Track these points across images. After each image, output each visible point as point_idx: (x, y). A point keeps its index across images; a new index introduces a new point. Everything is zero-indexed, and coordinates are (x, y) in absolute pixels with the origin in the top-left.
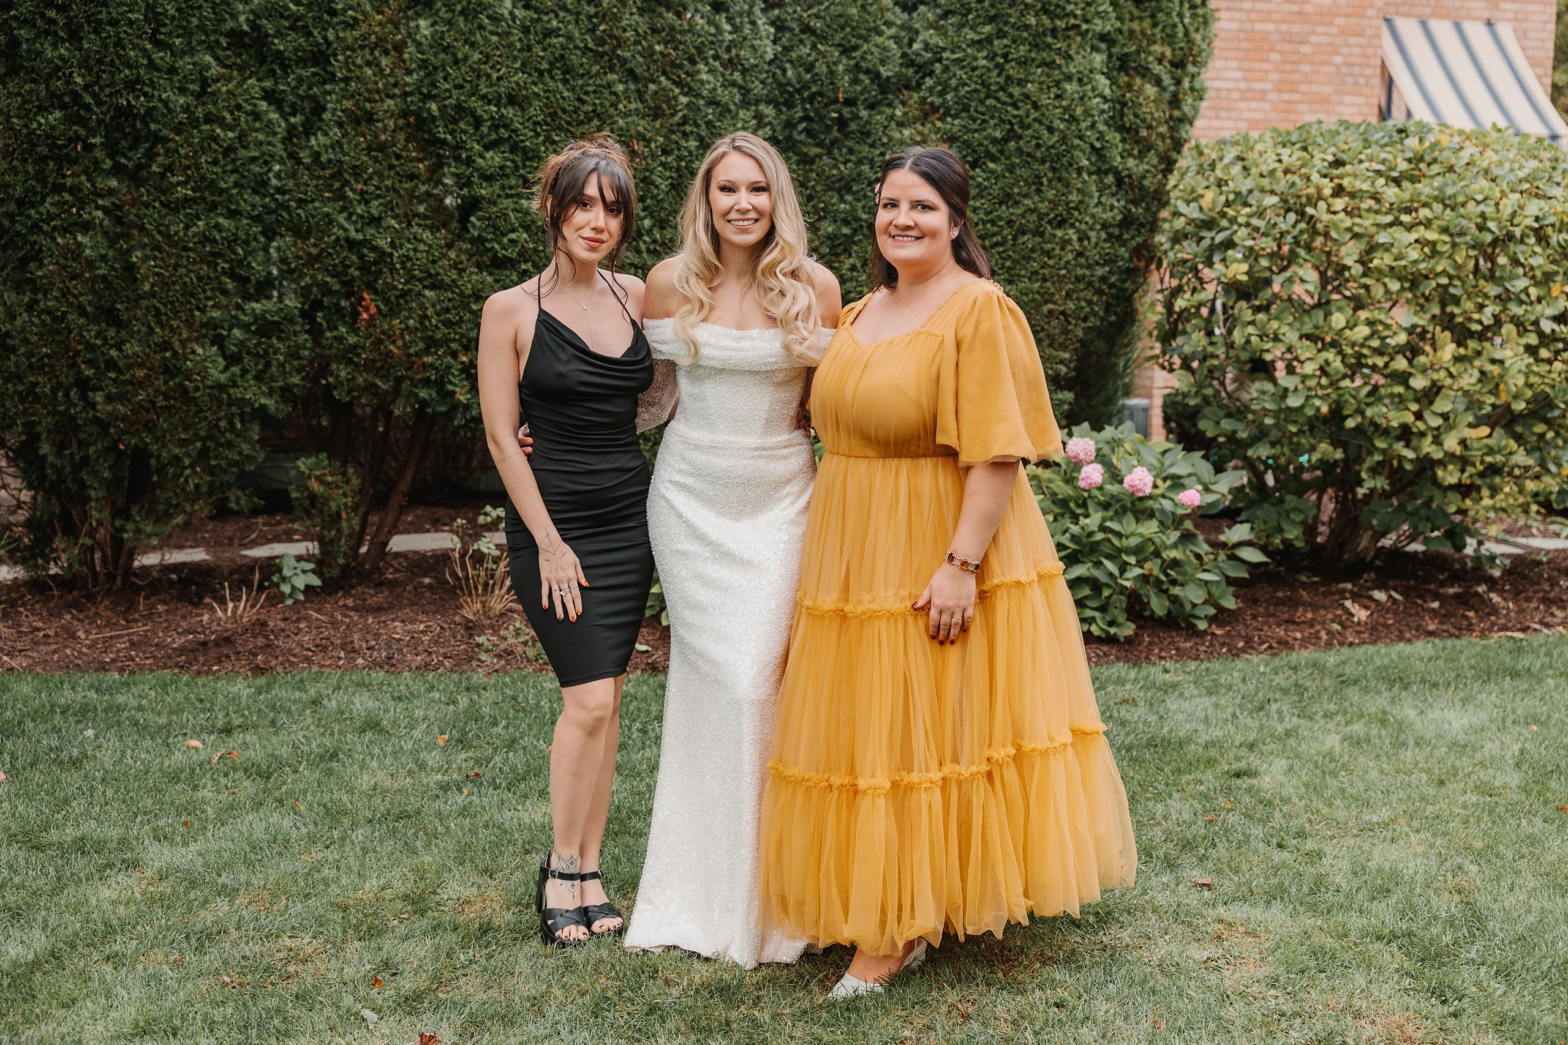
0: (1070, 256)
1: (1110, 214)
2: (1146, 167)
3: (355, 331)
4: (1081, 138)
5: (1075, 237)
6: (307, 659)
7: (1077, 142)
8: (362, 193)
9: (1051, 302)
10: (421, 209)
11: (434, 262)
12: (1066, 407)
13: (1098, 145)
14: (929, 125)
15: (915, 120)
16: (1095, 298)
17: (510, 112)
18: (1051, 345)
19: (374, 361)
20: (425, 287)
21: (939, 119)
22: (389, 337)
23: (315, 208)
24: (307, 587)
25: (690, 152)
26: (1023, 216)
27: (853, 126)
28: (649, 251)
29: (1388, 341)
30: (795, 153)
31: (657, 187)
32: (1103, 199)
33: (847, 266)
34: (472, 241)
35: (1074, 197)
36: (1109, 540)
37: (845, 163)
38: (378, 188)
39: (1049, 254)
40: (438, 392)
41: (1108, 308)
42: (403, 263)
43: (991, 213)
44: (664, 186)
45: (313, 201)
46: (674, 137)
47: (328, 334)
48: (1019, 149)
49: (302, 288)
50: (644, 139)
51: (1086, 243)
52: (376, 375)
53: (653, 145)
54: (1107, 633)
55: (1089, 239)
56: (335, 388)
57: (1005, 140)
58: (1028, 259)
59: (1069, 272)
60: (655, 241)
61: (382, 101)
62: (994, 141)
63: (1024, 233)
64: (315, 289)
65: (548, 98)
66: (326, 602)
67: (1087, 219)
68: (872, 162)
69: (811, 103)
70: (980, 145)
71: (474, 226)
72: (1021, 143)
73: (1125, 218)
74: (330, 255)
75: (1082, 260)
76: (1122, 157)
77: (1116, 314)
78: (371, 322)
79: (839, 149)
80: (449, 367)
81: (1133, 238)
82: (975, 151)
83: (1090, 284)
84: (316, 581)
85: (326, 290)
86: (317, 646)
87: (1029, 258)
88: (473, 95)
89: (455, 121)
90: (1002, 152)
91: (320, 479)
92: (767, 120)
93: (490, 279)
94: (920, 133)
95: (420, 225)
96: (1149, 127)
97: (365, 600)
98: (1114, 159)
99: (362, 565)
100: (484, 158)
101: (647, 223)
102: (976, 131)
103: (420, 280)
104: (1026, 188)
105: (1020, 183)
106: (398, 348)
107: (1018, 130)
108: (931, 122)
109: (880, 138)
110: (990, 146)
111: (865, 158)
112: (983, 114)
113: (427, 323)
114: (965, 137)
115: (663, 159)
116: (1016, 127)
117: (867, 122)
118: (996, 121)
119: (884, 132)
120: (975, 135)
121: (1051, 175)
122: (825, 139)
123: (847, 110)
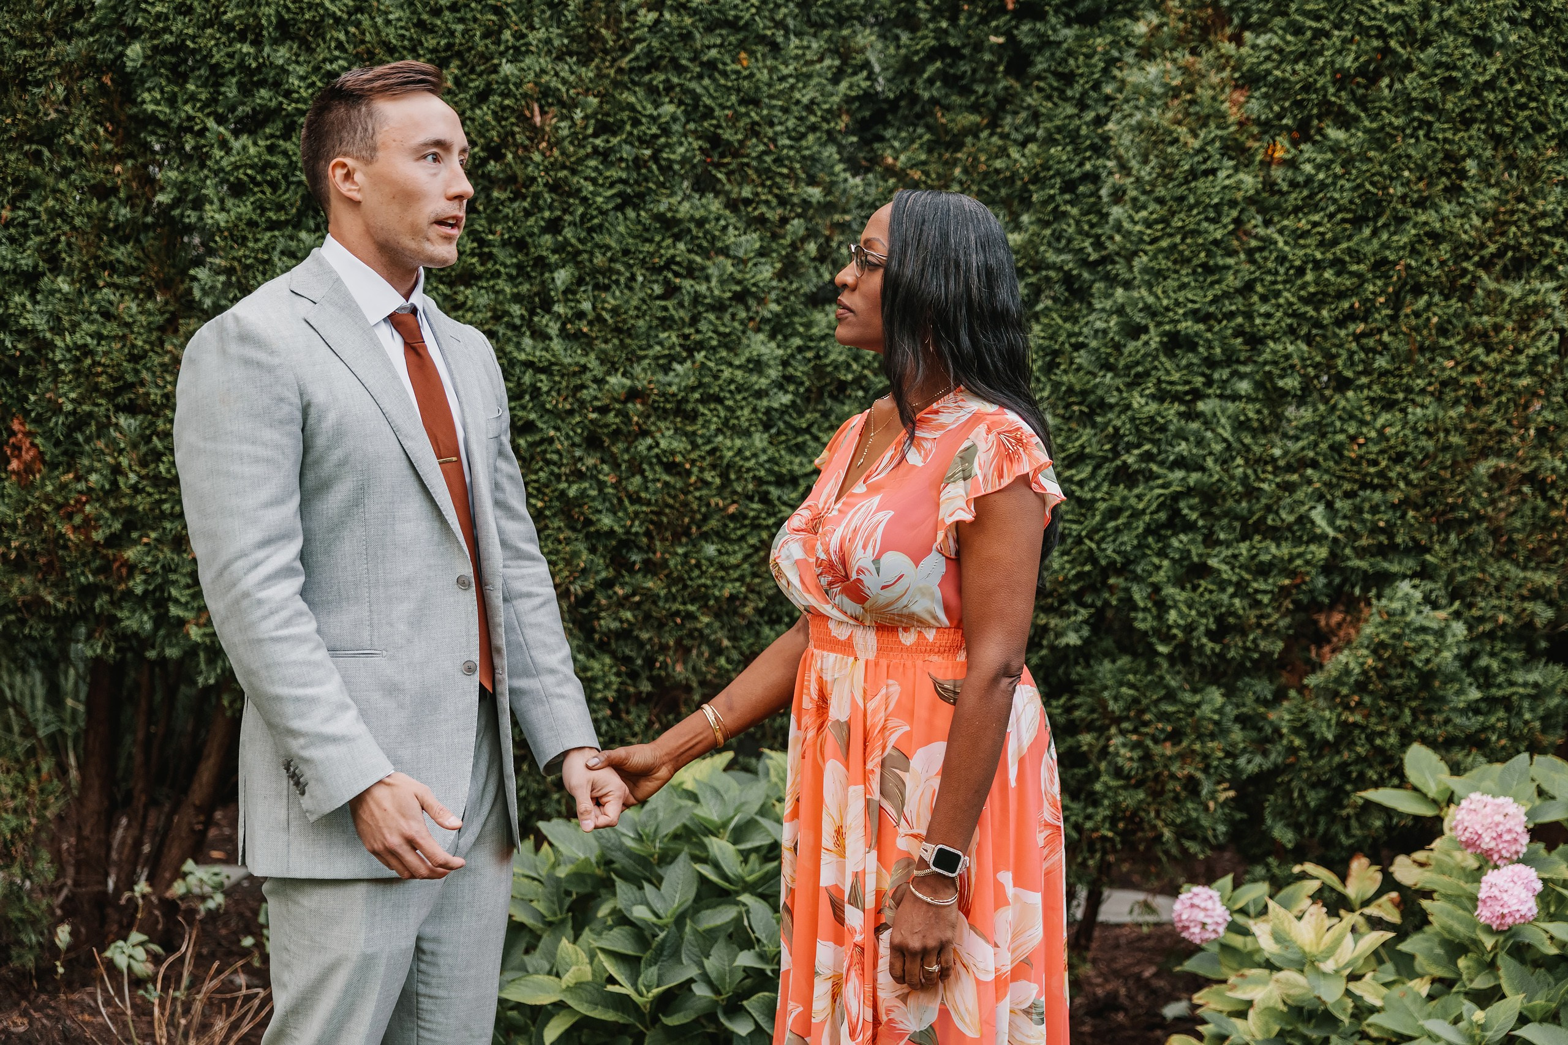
5: (1555, 299)
8: (7, 224)
9: (1499, 453)
14: (1209, 55)
15: (1179, 40)
17: (281, 54)
18: (1507, 554)
19: (33, 554)
20: (118, 409)
21: (1230, 40)
22: (58, 507)
27: (1041, 64)
28: (563, 333)
30: (929, 128)
31: (584, 200)
37: (1023, 145)
39: (1485, 339)
40: (153, 618)
42: (77, 360)
43: (1335, 242)
46: (627, 97)
50: (562, 103)
53: (578, 114)
60: (581, 315)
61: (50, 43)
62: (1342, 79)
63: (1418, 291)
65: (358, 24)
68: (1074, 137)
69: (953, 20)
70: (1307, 88)
72: (1410, 80)
78: (26, 478)
79: (1015, 113)
80: (167, 569)
82: (1298, 104)
87: (1434, 348)
88: (209, 24)
89: (179, 77)
90: (1361, 103)
92: (859, 59)
94: (1185, 70)
95: (116, 287)
100: (228, 151)
101: (562, 277)
102: (1302, 56)
103: (110, 396)
104: (1421, 185)
105: (1406, 173)
106: (76, 529)
107: (1400, 50)
108: (1210, 46)
109: (1097, 86)
110: (1331, 90)
111: (1059, 130)
112: (1318, 18)
113: (121, 480)
114: (1277, 73)
115: (598, 142)
116: (1393, 43)
117: (1070, 52)
118: (1347, 33)
119: (1105, 71)
120: (1300, 66)
121: (1488, 153)
122: (986, 94)
123: (1025, 28)
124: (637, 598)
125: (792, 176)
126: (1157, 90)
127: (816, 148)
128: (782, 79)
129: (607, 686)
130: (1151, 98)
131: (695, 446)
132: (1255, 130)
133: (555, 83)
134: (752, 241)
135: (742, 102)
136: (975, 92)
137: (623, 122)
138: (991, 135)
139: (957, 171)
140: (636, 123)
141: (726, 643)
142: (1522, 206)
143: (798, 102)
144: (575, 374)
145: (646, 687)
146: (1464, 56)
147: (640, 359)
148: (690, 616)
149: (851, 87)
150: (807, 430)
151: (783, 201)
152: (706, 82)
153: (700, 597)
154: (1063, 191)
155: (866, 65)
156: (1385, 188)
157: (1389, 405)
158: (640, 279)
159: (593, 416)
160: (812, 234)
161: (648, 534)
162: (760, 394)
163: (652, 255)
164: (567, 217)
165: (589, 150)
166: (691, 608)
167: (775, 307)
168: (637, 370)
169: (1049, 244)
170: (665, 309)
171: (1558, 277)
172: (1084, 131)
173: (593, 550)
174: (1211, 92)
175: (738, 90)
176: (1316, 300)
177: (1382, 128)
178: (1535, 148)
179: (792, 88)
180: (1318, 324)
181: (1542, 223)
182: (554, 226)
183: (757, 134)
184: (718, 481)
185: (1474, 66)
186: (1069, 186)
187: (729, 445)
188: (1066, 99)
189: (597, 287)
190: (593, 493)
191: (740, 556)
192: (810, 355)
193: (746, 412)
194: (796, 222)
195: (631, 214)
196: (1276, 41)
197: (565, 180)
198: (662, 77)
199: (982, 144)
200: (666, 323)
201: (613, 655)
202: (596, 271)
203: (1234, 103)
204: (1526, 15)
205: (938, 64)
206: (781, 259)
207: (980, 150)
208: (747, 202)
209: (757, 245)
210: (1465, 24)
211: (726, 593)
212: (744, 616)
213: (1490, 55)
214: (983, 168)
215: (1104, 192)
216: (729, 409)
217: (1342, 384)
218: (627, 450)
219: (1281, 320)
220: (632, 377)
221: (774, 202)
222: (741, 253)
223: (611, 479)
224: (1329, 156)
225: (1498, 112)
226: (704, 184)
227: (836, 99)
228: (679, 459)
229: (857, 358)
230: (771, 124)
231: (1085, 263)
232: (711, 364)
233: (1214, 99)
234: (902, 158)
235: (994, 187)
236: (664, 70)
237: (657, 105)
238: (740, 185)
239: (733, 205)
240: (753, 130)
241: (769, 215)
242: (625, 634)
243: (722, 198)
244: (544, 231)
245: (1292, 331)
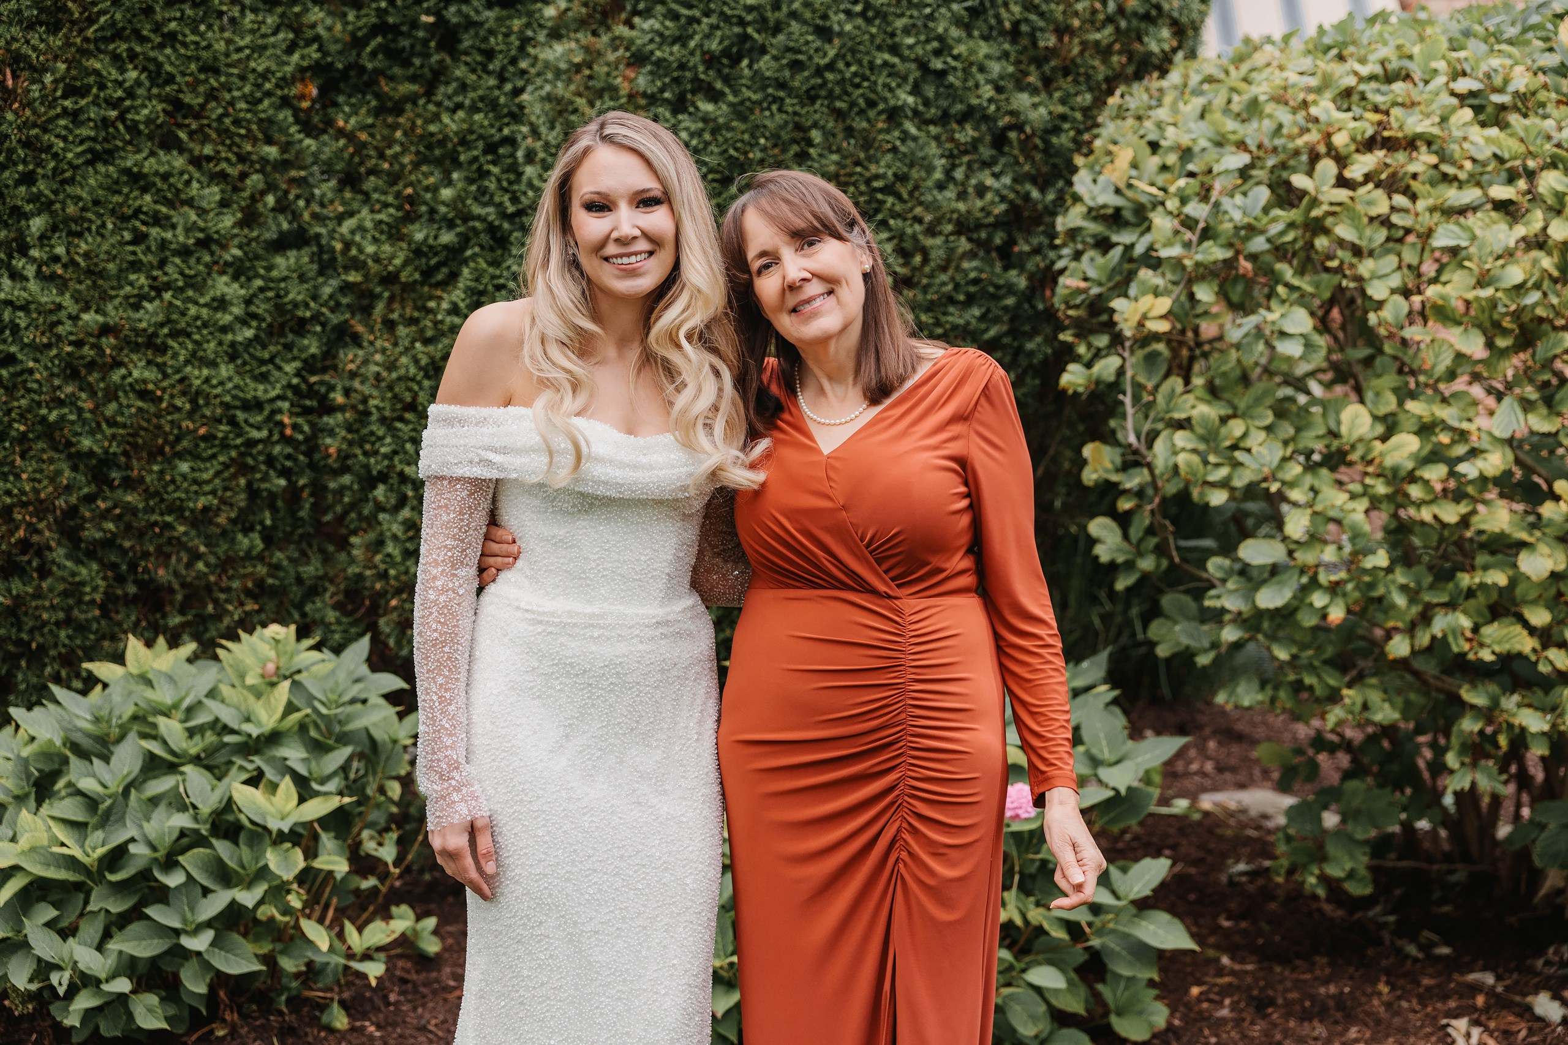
1: (979, 204)
2: (1060, 109)
4: (894, 50)
7: (884, 57)
13: (937, 64)
14: (606, 37)
15: (582, 23)
21: (624, 24)
27: (467, 42)
28: (39, 275)
29: (1462, 468)
30: (375, 96)
31: (55, 156)
32: (959, 174)
33: (445, 305)
37: (453, 111)
46: (93, 64)
48: (759, 74)
50: (32, 68)
51: (918, 259)
53: (48, 78)
55: (925, 252)
57: (732, 57)
60: (56, 259)
62: (711, 60)
67: (918, 210)
68: (494, 105)
70: (682, 66)
72: (765, 64)
73: (1014, 209)
76: (999, 89)
79: (447, 83)
81: (1037, 251)
82: (676, 80)
90: (727, 80)
92: (309, 34)
96: (1062, 30)
101: (37, 224)
102: (678, 39)
104: (776, 151)
105: (762, 141)
107: (756, 36)
108: (609, 29)
109: (514, 61)
110: (701, 68)
111: (482, 99)
112: (690, 7)
114: (658, 54)
115: (67, 103)
116: (750, 30)
117: (491, 32)
118: (713, 20)
119: (522, 49)
120: (676, 48)
121: (831, 125)
122: (422, 66)
123: (453, 9)
124: (118, 511)
125: (250, 136)
126: (563, 66)
127: (271, 112)
128: (239, 50)
129: (95, 589)
130: (558, 73)
131: (166, 376)
132: (642, 102)
133: (25, 50)
134: (213, 193)
135: (202, 70)
136: (411, 64)
137: (90, 87)
138: (429, 101)
139: (398, 134)
140: (102, 87)
141: (202, 549)
142: (858, 169)
143: (254, 70)
144: (51, 311)
145: (132, 589)
146: (807, 43)
147: (112, 298)
148: (168, 526)
149: (303, 57)
150: (271, 360)
151: (242, 158)
152: (168, 51)
153: (177, 509)
154: (486, 152)
155: (317, 38)
156: (746, 153)
158: (110, 226)
159: (69, 349)
160: (271, 187)
161: (125, 453)
162: (224, 329)
163: (121, 205)
164: (40, 171)
165: (59, 110)
166: (169, 519)
167: (237, 252)
168: (109, 308)
169: (475, 199)
170: (134, 253)
171: (890, 230)
172: (502, 100)
173: (75, 468)
174: (605, 69)
175: (198, 59)
177: (742, 103)
178: (869, 121)
179: (248, 58)
181: (877, 184)
182: (28, 179)
183: (216, 99)
184: (188, 406)
185: (817, 50)
186: (491, 148)
187: (197, 375)
188: (489, 73)
189: (70, 233)
190: (73, 417)
191: (211, 472)
192: (271, 294)
193: (212, 345)
194: (255, 177)
195: (101, 168)
196: (657, 26)
197: (37, 137)
198: (124, 46)
199: (420, 110)
200: (135, 266)
201: (101, 562)
202: (67, 220)
203: (625, 78)
204: (858, 8)
205: (379, 39)
206: (242, 209)
207: (418, 115)
208: (209, 159)
209: (218, 197)
210: (808, 15)
211: (200, 505)
212: (218, 525)
213: (830, 41)
214: (419, 131)
215: (520, 154)
216: (196, 342)
218: (103, 379)
220: (105, 314)
221: (234, 159)
222: (204, 204)
223: (88, 405)
224: (700, 125)
225: (838, 90)
226: (169, 143)
227: (288, 69)
228: (151, 387)
229: (315, 298)
230: (230, 91)
231: (504, 215)
232: (178, 303)
233: (608, 74)
234: (353, 121)
235: (430, 147)
236: (126, 40)
237: (122, 70)
238: (203, 143)
239: (197, 161)
240: (212, 95)
241: (230, 170)
242: (109, 543)
243: (186, 155)
244: (18, 183)
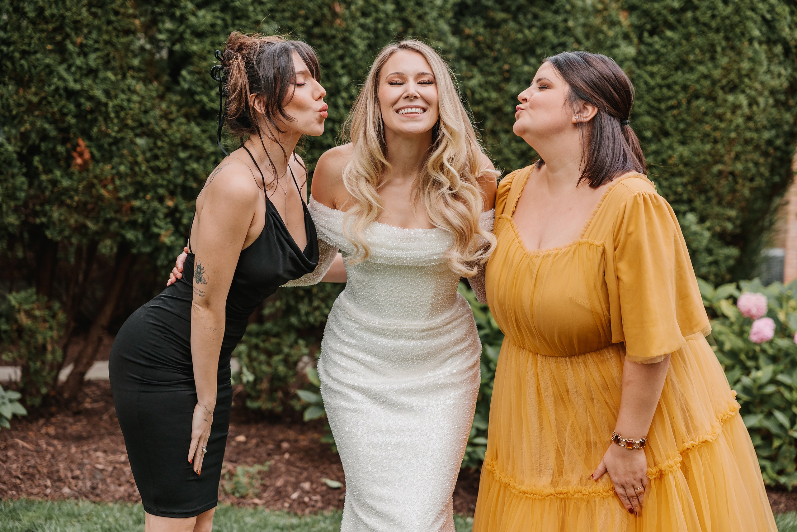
0: (740, 120)
1: (778, 82)
3: (70, 176)
4: (753, 9)
5: (745, 102)
6: (16, 487)
7: (749, 13)
8: (82, 46)
9: (721, 163)
10: (136, 62)
11: (146, 112)
12: (731, 262)
13: (768, 16)
16: (762, 160)
18: (719, 203)
19: (85, 204)
20: (137, 135)
22: (101, 181)
23: (37, 60)
24: (15, 416)
25: (387, 16)
26: (698, 81)
32: (772, 67)
34: (182, 93)
35: (746, 65)
36: (779, 392)
38: (96, 42)
39: (720, 118)
40: (144, 234)
41: (773, 170)
42: (117, 112)
43: (667, 78)
44: (362, 45)
45: (35, 52)
47: (44, 177)
48: (696, 20)
49: (22, 134)
51: (755, 108)
52: (87, 217)
53: (353, 8)
54: (777, 482)
55: (757, 104)
56: (47, 227)
57: (683, 10)
58: (701, 121)
59: (739, 134)
62: (673, 11)
63: (697, 98)
64: (33, 136)
66: (29, 429)
67: (757, 85)
68: (555, 27)
70: (659, 14)
71: (185, 79)
72: (698, 14)
73: (791, 85)
74: (49, 103)
75: (751, 124)
76: (790, 27)
77: (780, 175)
78: (84, 168)
80: (155, 211)
82: (653, 20)
83: (757, 147)
84: (21, 410)
85: (44, 136)
86: (24, 474)
91: (29, 314)
93: (197, 130)
95: (133, 77)
97: (65, 428)
98: (783, 30)
99: (60, 393)
100: (196, 16)
101: (345, 80)
103: (133, 129)
104: (701, 56)
106: (109, 191)
110: (668, 16)
111: (548, 23)
113: (137, 169)
114: (644, 6)
115: (362, 20)
120: (655, 5)
121: (725, 44)
137: (371, 12)
138: (514, 23)
140: (377, 12)
156: (688, 56)
157: (683, 143)
164: (348, 54)
172: (559, 24)
176: (659, 101)
180: (659, 110)
181: (742, 72)
182: (341, 58)
186: (553, 47)
197: (347, 37)
199: (511, 27)
203: (626, 17)
207: (510, 29)
214: (512, 37)
217: (666, 134)
219: (644, 108)
224: (666, 42)
234: (473, 30)
244: (338, 59)
245: (649, 114)
